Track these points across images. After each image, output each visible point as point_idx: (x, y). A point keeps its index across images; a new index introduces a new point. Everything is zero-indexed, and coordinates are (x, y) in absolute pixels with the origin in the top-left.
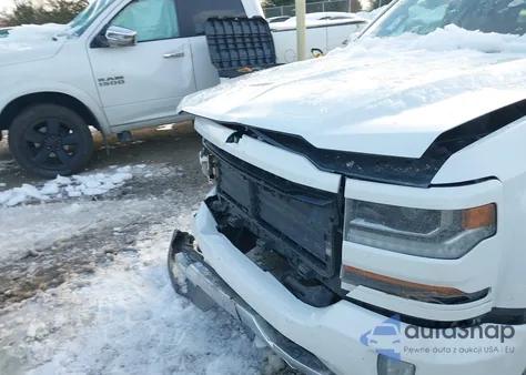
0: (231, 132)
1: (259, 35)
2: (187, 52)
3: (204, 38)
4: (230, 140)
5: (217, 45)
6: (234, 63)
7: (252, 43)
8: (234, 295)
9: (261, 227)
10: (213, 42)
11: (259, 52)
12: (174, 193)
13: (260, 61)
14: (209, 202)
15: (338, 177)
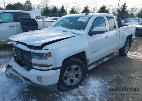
0: (16, 43)
1: (34, 23)
2: (16, 26)
3: (20, 23)
4: (17, 44)
5: (23, 25)
6: (27, 29)
7: (32, 25)
8: (17, 72)
9: (23, 60)
10: (22, 24)
11: (34, 27)
12: (9, 58)
13: (34, 29)
14: (14, 57)
15: (30, 49)
